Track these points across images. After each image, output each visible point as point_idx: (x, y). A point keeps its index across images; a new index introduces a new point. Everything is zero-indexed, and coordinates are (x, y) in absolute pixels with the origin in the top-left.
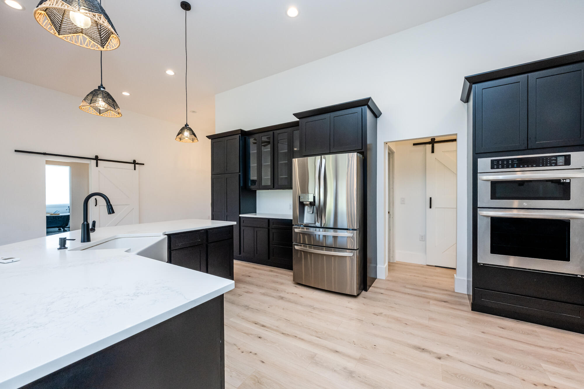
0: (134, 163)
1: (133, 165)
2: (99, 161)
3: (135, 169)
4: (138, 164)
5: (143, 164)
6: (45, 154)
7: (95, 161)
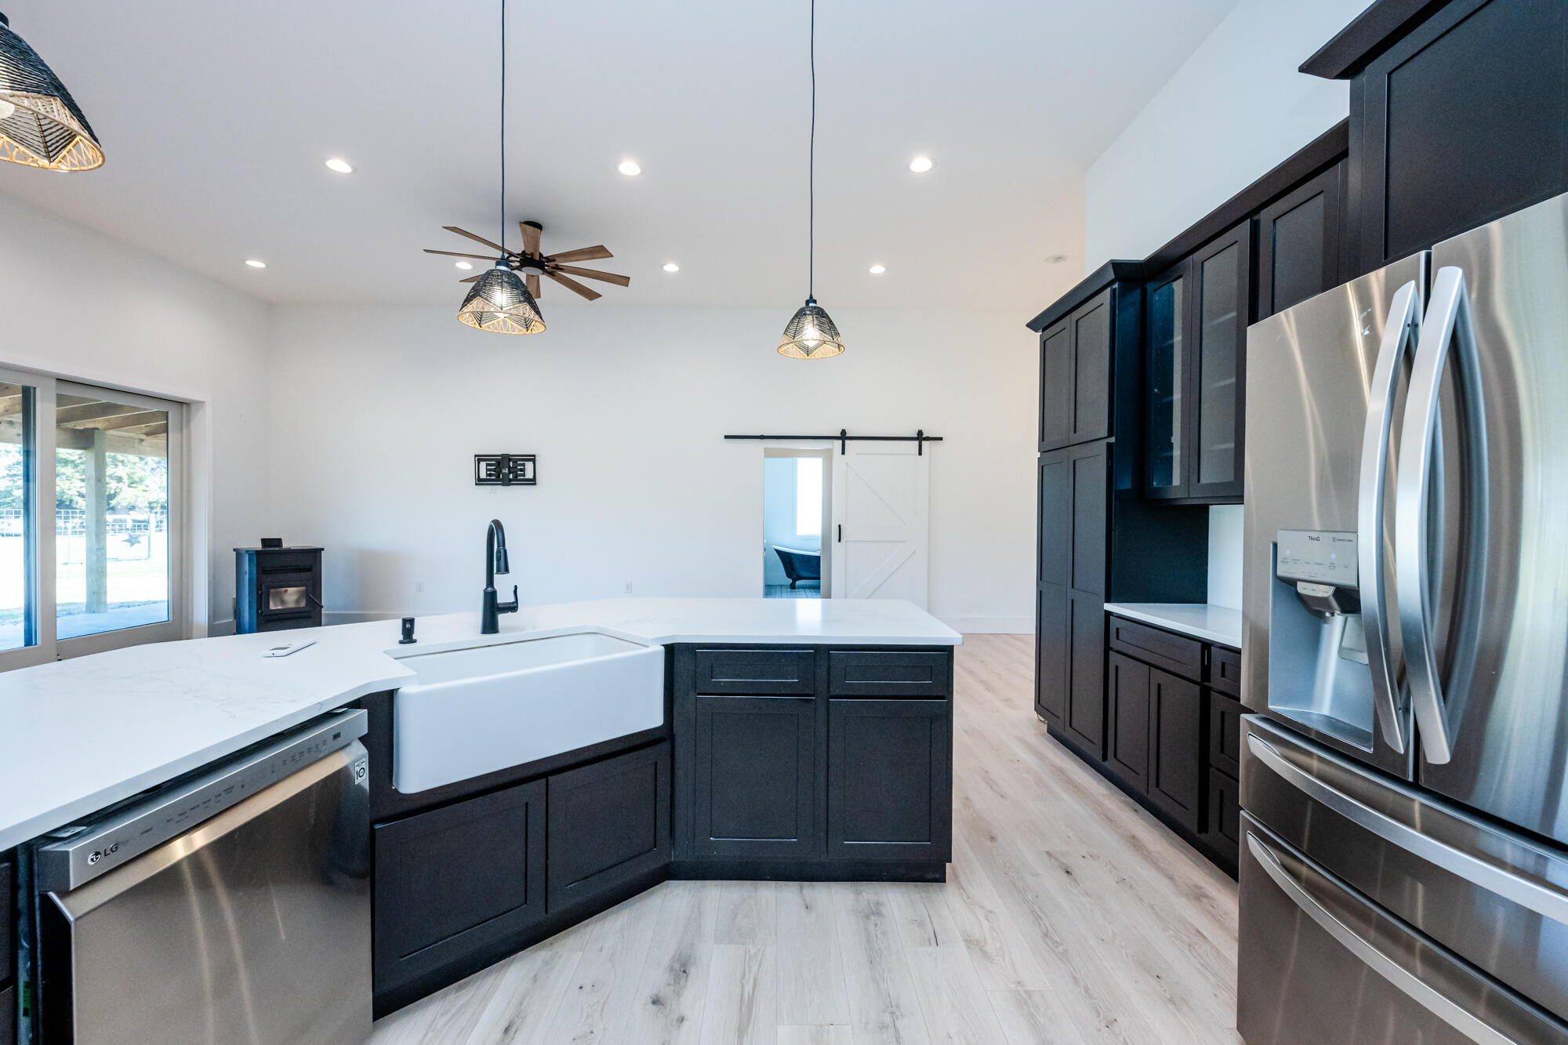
0: (920, 437)
1: (917, 442)
2: (846, 441)
3: (920, 454)
4: (928, 439)
5: (941, 439)
6: (762, 437)
7: (841, 441)
